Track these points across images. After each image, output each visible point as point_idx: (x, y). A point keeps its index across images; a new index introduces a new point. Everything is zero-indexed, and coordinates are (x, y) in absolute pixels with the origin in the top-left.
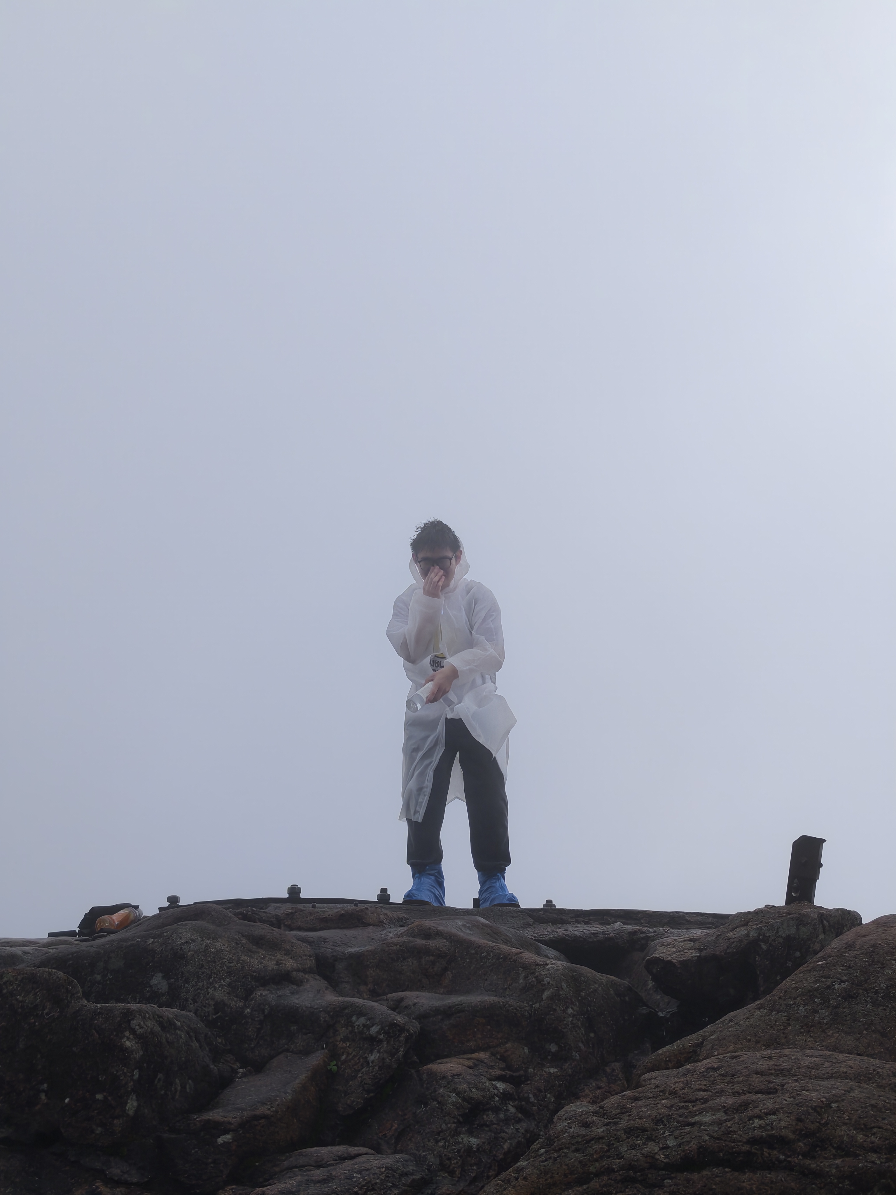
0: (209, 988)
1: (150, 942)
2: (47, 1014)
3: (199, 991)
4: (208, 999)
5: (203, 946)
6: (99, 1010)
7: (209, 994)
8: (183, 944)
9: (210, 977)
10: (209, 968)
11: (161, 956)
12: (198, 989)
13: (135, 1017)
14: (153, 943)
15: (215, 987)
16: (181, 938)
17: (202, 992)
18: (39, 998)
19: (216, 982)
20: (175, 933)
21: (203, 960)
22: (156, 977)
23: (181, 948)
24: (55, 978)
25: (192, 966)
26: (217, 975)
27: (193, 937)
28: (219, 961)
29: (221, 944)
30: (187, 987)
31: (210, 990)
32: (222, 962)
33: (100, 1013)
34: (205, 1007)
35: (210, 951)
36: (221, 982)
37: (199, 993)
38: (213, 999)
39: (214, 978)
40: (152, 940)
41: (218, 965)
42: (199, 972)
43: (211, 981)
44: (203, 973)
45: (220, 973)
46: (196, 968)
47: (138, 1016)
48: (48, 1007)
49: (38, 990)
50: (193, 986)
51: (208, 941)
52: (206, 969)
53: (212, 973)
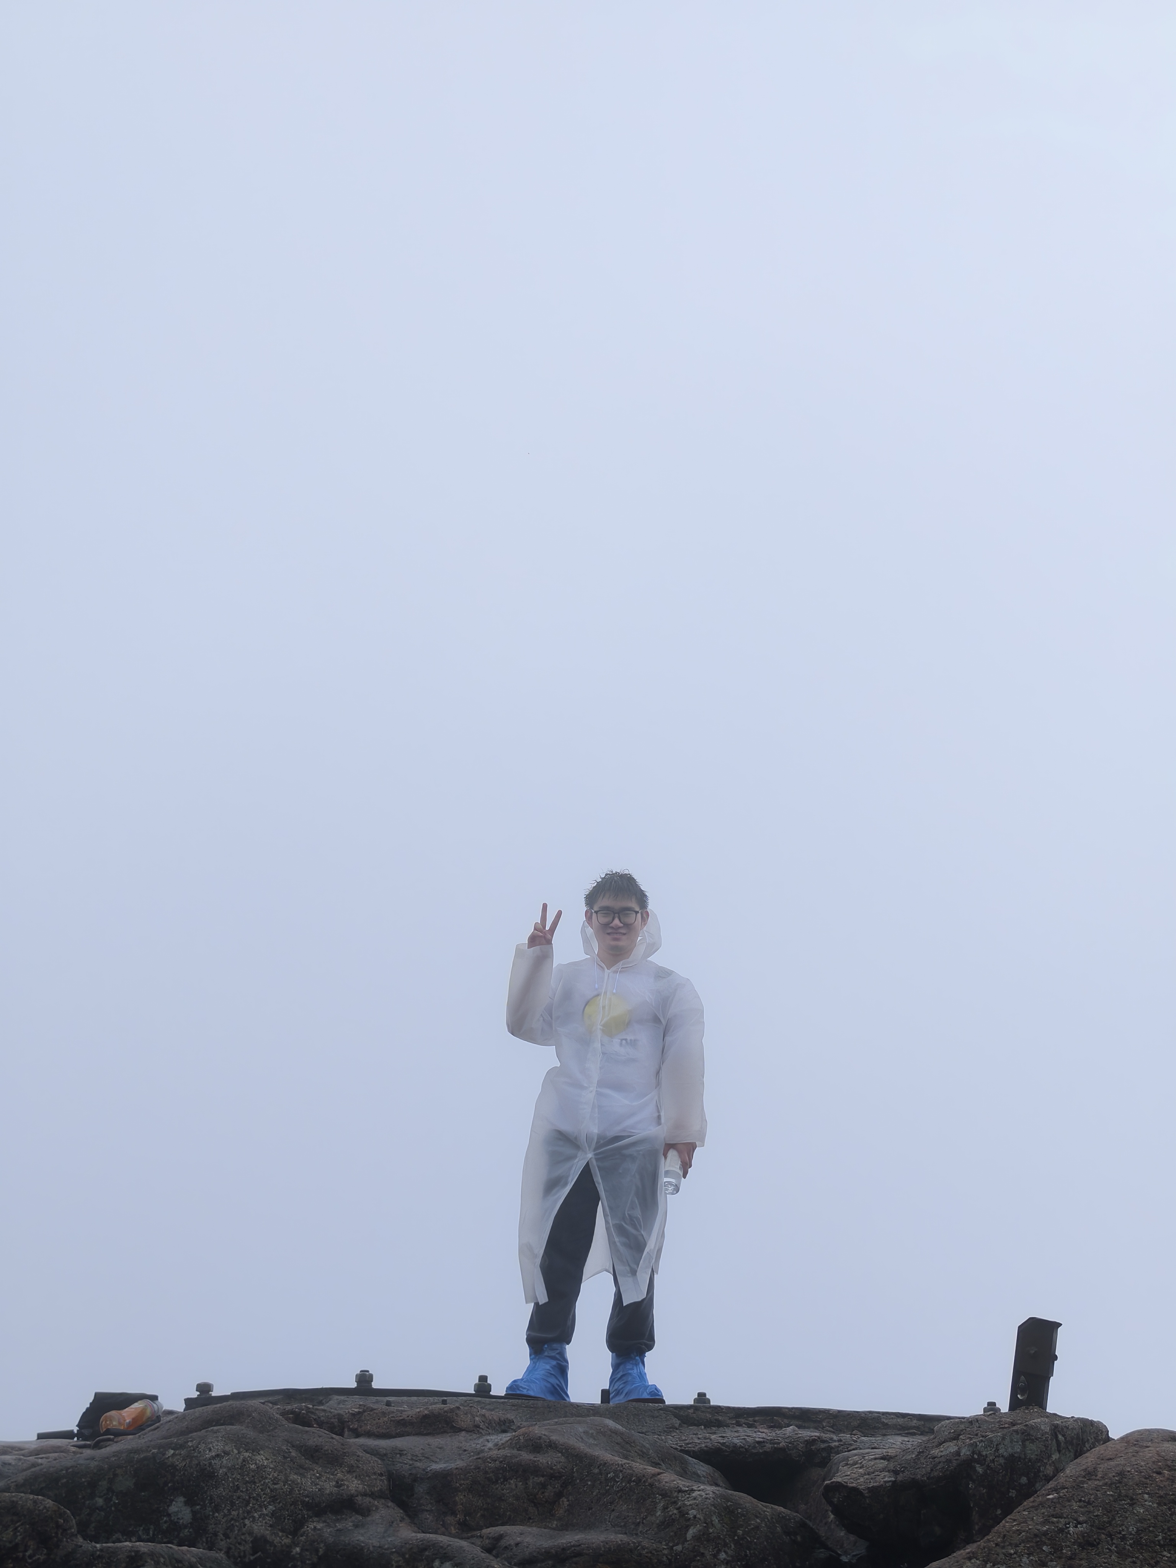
0: (246, 1518)
1: (169, 1455)
2: (30, 1557)
3: (232, 1522)
4: (243, 1534)
5: (240, 1461)
6: (98, 1553)
7: (246, 1527)
8: (213, 1458)
9: (248, 1503)
10: (247, 1490)
11: (184, 1474)
12: (232, 1519)
13: (146, 1562)
14: (173, 1455)
15: (254, 1517)
16: (210, 1450)
17: (237, 1524)
18: (20, 1535)
19: (256, 1511)
20: (203, 1443)
21: (239, 1479)
22: (176, 1502)
23: (210, 1464)
24: (41, 1508)
25: (224, 1488)
26: (257, 1500)
27: (227, 1448)
28: (260, 1481)
29: (264, 1458)
30: (217, 1517)
31: (247, 1522)
32: (264, 1483)
33: (99, 1557)
34: (240, 1544)
35: (249, 1467)
36: (262, 1511)
37: (233, 1524)
38: (250, 1533)
39: (253, 1504)
40: (172, 1452)
41: (259, 1486)
42: (232, 1496)
43: (249, 1508)
44: (239, 1498)
45: (261, 1498)
46: (230, 1491)
47: (149, 1561)
48: (32, 1547)
49: (18, 1524)
50: (225, 1516)
51: (247, 1454)
52: (242, 1491)
53: (250, 1498)
